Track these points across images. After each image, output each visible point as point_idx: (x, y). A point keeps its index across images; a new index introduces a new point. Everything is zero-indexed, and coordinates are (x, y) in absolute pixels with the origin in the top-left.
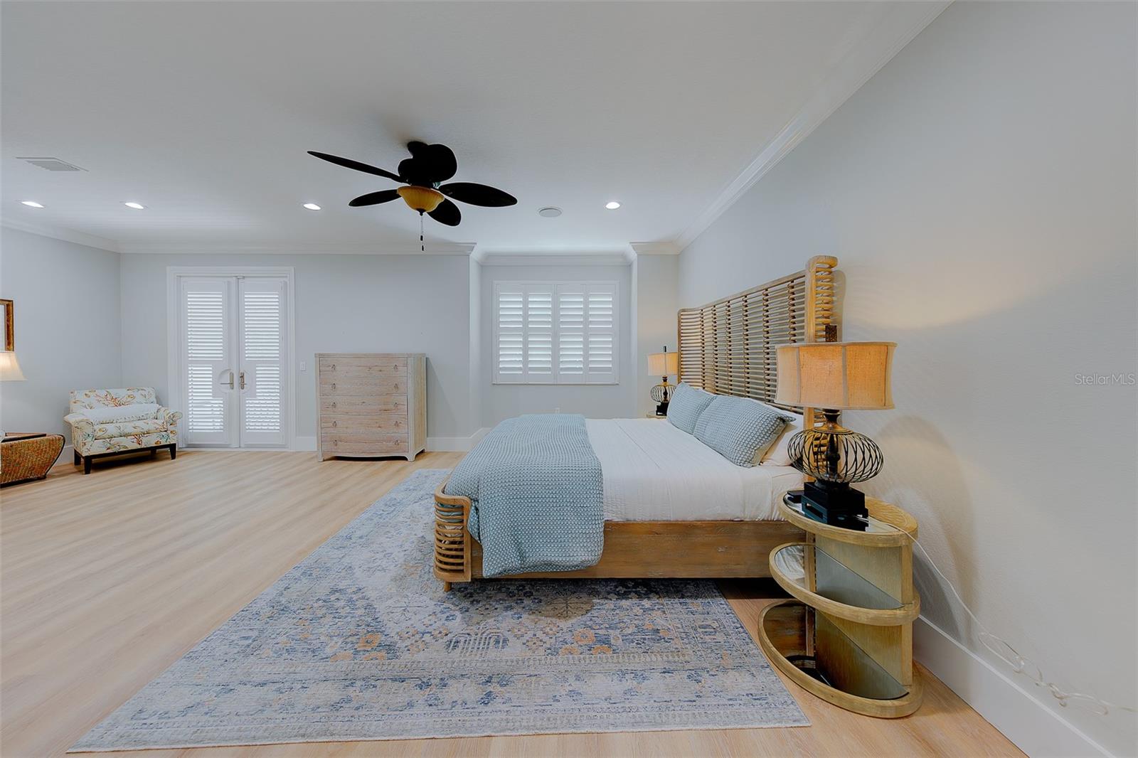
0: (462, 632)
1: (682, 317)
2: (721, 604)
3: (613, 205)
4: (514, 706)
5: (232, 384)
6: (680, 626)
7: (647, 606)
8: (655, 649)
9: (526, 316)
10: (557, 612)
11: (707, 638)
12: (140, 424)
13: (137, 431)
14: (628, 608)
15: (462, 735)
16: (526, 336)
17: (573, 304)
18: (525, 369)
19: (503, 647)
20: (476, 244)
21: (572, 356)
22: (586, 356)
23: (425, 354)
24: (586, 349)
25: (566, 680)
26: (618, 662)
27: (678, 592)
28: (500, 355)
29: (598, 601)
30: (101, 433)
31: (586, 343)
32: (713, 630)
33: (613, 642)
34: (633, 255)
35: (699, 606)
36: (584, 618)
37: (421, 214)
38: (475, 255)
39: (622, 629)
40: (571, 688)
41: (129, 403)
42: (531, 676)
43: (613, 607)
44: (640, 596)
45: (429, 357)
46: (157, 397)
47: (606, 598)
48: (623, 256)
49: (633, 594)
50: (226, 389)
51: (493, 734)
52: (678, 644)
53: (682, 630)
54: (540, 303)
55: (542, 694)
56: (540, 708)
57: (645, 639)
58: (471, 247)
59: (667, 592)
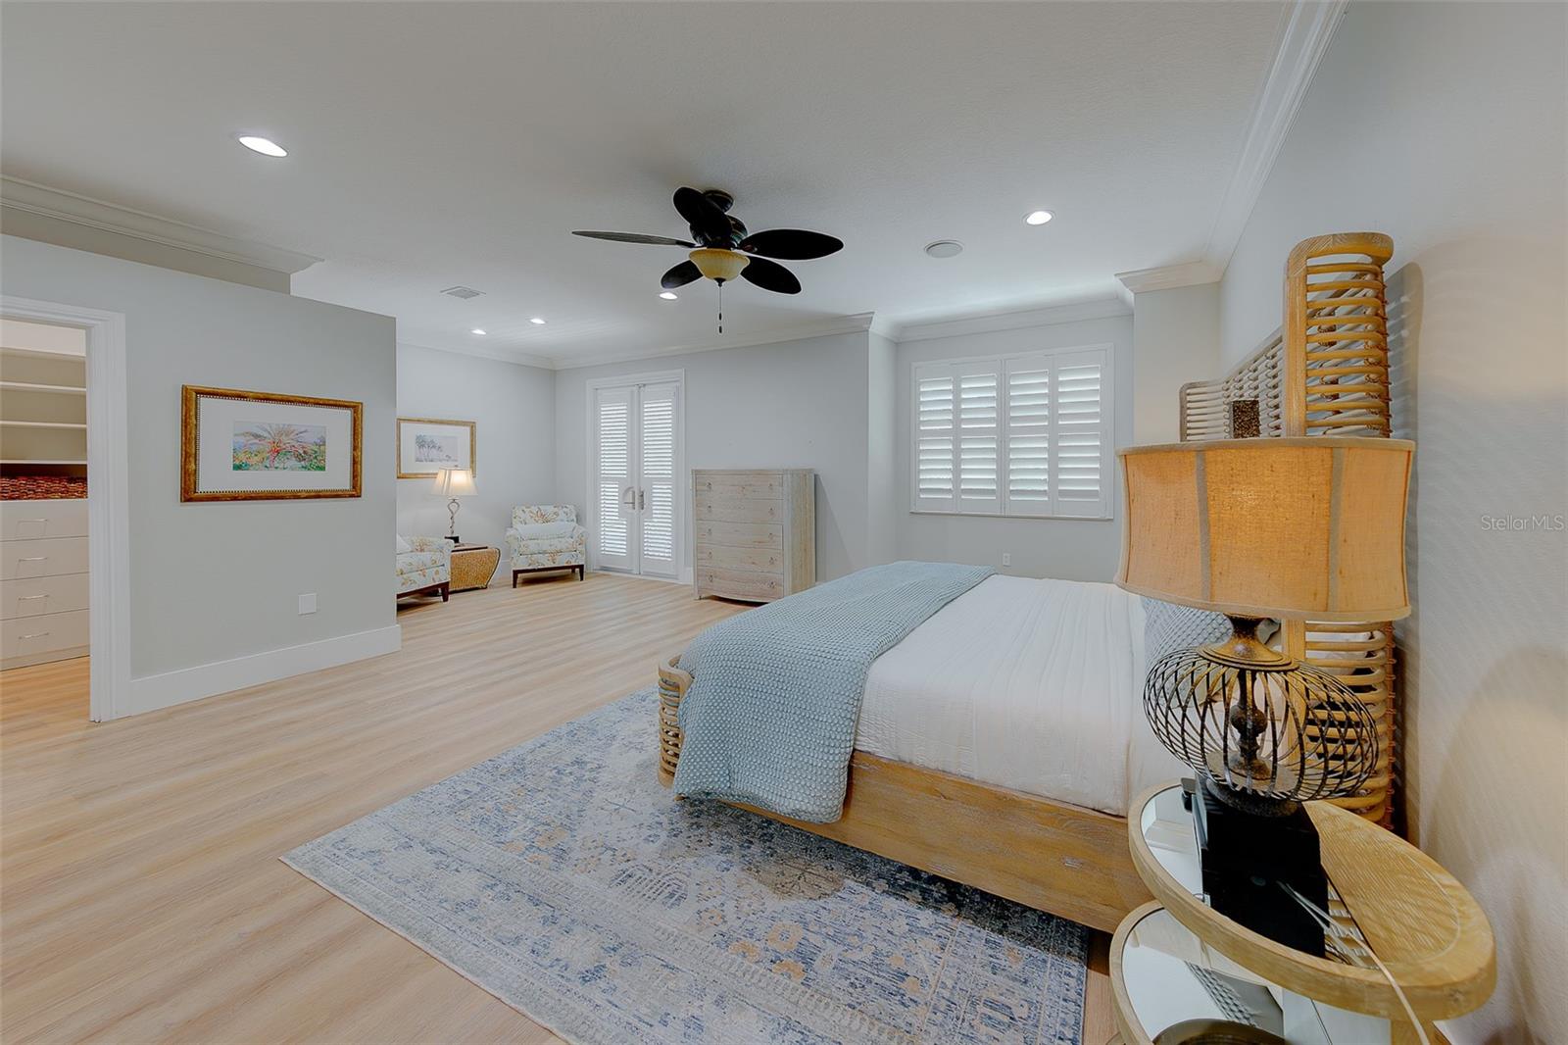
0: (647, 864)
1: (1188, 398)
2: (1069, 975)
3: (1039, 218)
4: (610, 1002)
5: (633, 503)
6: (950, 983)
7: (922, 923)
8: (872, 1008)
9: (957, 411)
10: (781, 879)
11: (983, 1032)
12: (555, 542)
13: (552, 549)
14: (889, 914)
15: (526, 1012)
16: (957, 442)
17: (1030, 390)
18: (957, 491)
19: (671, 906)
20: (873, 313)
21: (1030, 472)
22: (1054, 471)
23: (811, 470)
24: (1054, 461)
25: (702, 995)
26: (796, 1004)
27: (999, 917)
28: (920, 471)
29: (852, 884)
30: (524, 549)
31: (1053, 451)
32: (1007, 1020)
33: (817, 964)
34: (1130, 296)
35: (1018, 960)
36: (812, 906)
37: (720, 285)
38: (879, 327)
39: (850, 947)
40: (697, 1013)
41: (554, 520)
42: (667, 966)
43: (866, 903)
44: (924, 903)
45: (819, 473)
46: (577, 516)
47: (868, 884)
48: (1118, 299)
49: (917, 893)
50: (629, 509)
51: (555, 1031)
52: (918, 1016)
53: (947, 994)
54: (978, 391)
55: (656, 1003)
56: (635, 1022)
57: (870, 981)
58: (868, 318)
59: (978, 911)
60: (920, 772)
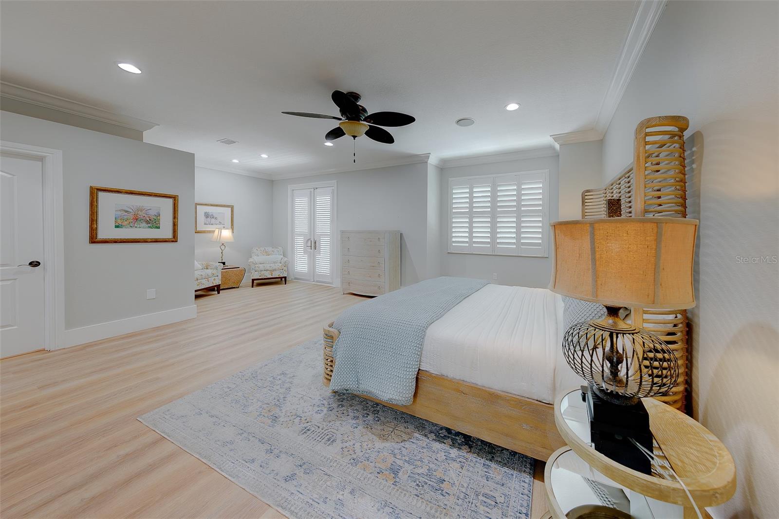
0: (317, 424)
1: (586, 197)
2: (524, 482)
3: (512, 107)
4: (299, 492)
5: (311, 246)
6: (466, 485)
7: (453, 455)
8: (427, 497)
9: (471, 203)
10: (383, 432)
11: (482, 509)
12: (273, 265)
14: (436, 451)
15: (257, 496)
16: (471, 218)
17: (507, 192)
18: (471, 242)
19: (328, 446)
20: (430, 154)
21: (507, 235)
22: (519, 233)
23: (399, 231)
24: (519, 228)
25: (344, 489)
26: (390, 494)
27: (491, 453)
28: (453, 232)
29: (418, 435)
31: (519, 222)
32: (493, 503)
33: (400, 474)
35: (499, 474)
36: (396, 446)
37: (354, 139)
39: (416, 467)
40: (341, 497)
41: (272, 254)
42: (326, 474)
43: (424, 445)
44: (453, 445)
45: (403, 233)
46: (283, 252)
47: (426, 436)
49: (449, 440)
50: (309, 249)
51: (271, 505)
52: (450, 501)
53: (464, 490)
54: (482, 192)
55: (321, 492)
56: (311, 502)
57: (426, 483)
58: (427, 156)
59: (480, 450)
60: (451, 381)
